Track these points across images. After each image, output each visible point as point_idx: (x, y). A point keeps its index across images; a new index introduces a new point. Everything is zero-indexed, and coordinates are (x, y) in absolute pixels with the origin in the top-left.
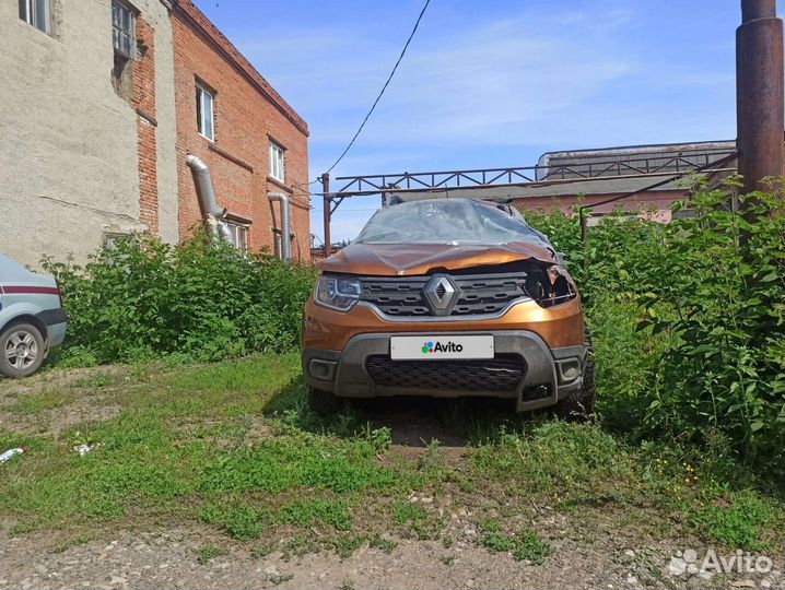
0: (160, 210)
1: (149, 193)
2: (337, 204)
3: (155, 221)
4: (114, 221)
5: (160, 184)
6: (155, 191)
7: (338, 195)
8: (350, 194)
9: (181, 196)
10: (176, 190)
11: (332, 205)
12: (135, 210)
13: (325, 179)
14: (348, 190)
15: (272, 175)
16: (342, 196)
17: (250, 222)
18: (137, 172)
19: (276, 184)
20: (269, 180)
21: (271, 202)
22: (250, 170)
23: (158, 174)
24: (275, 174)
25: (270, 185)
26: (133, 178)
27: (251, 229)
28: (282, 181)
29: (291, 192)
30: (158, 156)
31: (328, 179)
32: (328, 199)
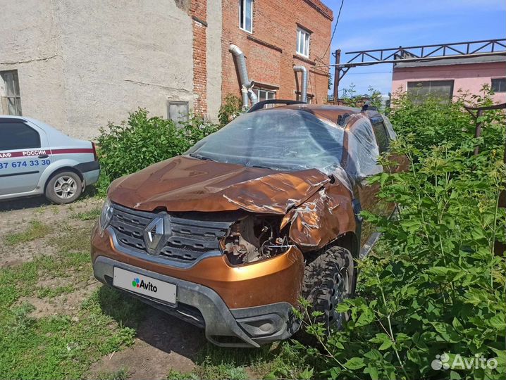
0: (208, 84)
1: (200, 74)
2: (345, 72)
3: (204, 92)
4: (175, 93)
5: (208, 66)
6: (204, 71)
7: (346, 66)
8: (355, 65)
9: (224, 73)
10: (220, 69)
11: (341, 73)
12: (190, 86)
13: (338, 53)
14: (353, 62)
15: (298, 53)
16: (348, 66)
17: (277, 88)
18: (192, 60)
19: (302, 59)
20: (295, 57)
21: (296, 73)
22: (280, 51)
23: (207, 60)
24: (301, 52)
25: (296, 60)
26: (189, 63)
27: (278, 93)
28: (307, 57)
29: (314, 64)
30: (208, 48)
31: (339, 54)
32: (338, 69)
